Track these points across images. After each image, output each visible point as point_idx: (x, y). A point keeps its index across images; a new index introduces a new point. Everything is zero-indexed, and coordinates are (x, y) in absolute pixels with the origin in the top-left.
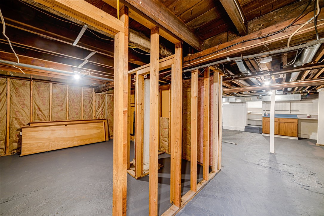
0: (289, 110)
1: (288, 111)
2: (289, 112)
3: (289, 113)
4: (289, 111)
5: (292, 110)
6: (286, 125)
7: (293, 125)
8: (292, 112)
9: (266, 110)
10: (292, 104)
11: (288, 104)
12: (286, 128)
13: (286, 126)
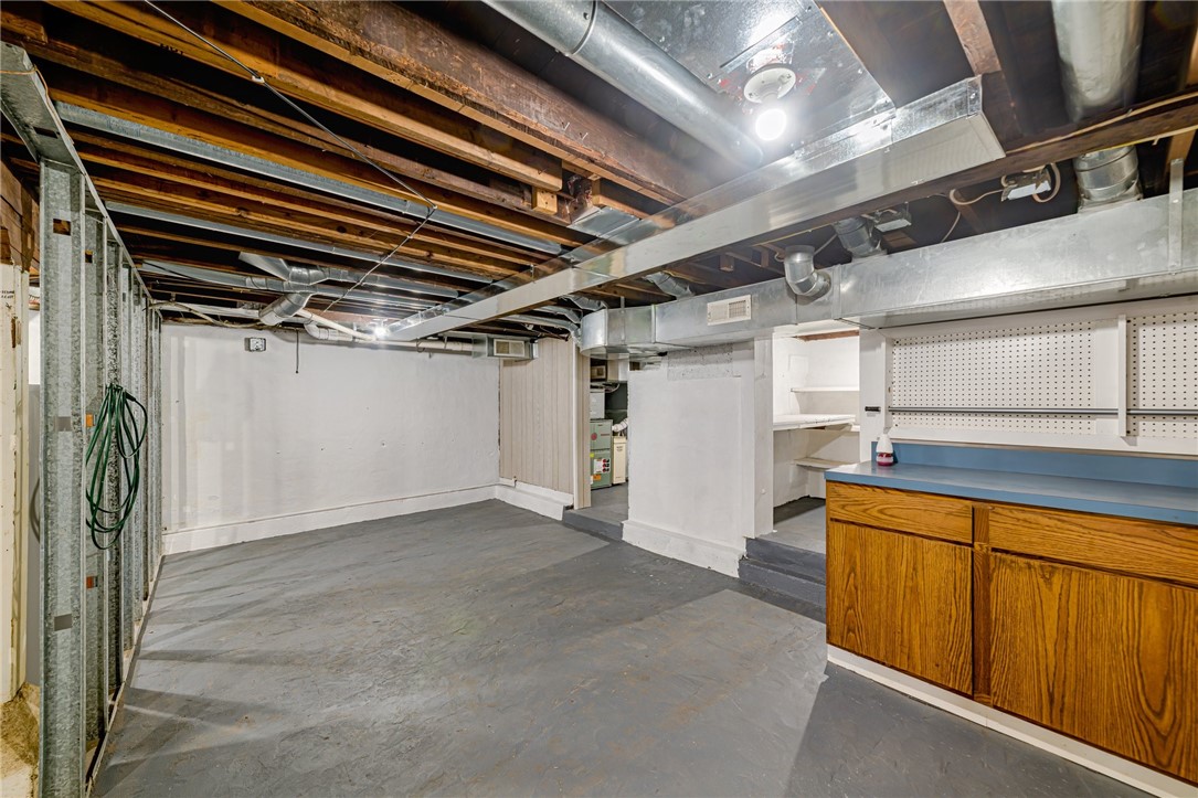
0: (1117, 401)
1: (1097, 422)
2: (1117, 426)
3: (1107, 436)
4: (1113, 413)
5: (1146, 402)
6: (1064, 597)
7: (1167, 617)
8: (1145, 426)
9: (893, 411)
10: (1146, 335)
11: (1098, 335)
12: (1063, 633)
13: (1063, 612)
